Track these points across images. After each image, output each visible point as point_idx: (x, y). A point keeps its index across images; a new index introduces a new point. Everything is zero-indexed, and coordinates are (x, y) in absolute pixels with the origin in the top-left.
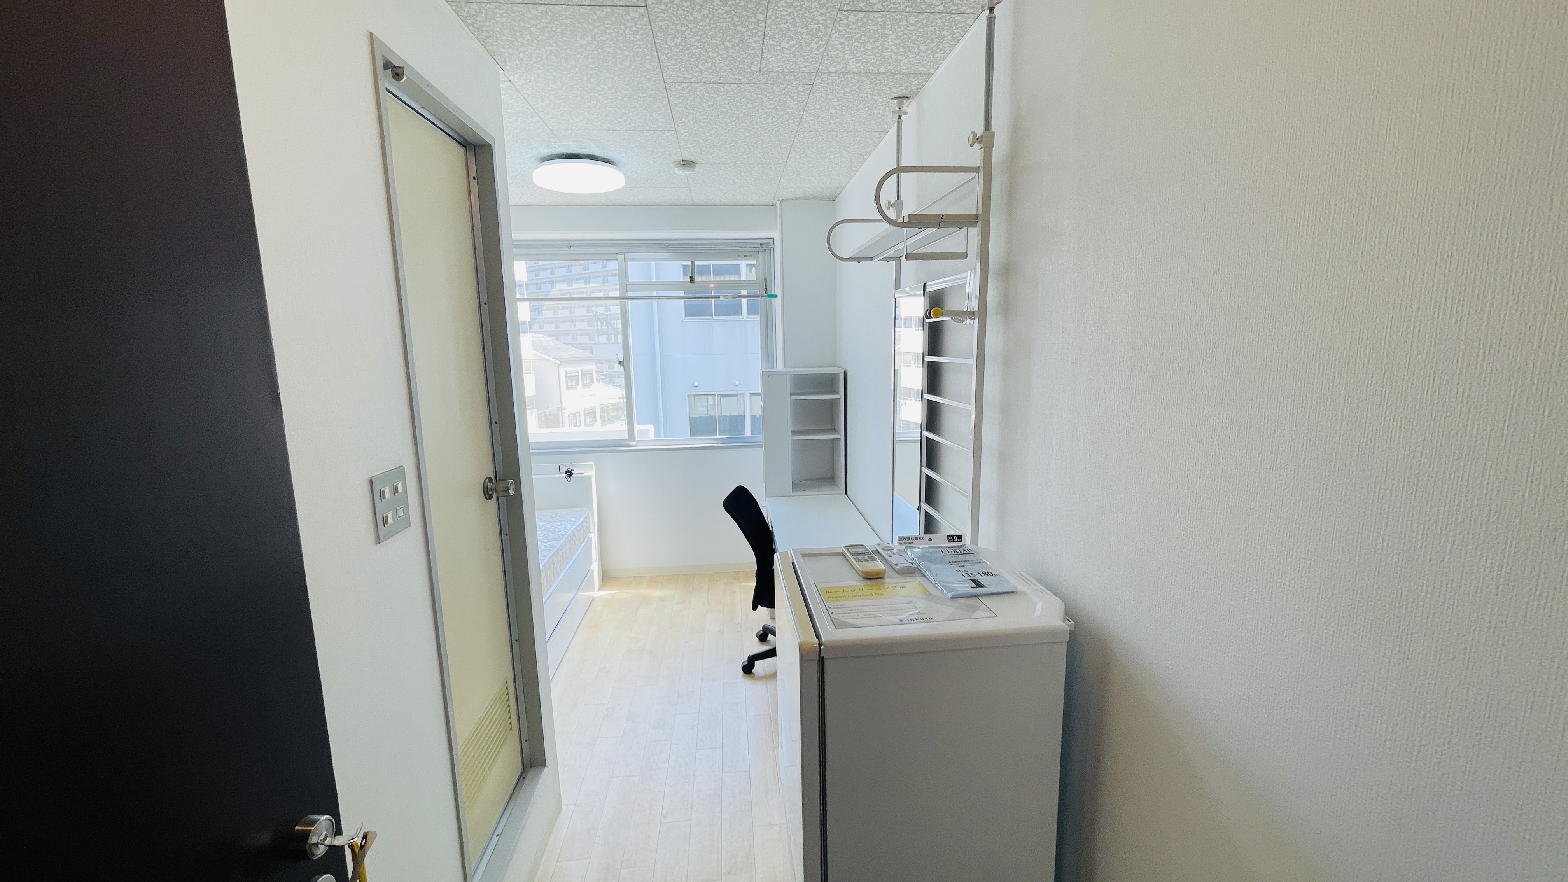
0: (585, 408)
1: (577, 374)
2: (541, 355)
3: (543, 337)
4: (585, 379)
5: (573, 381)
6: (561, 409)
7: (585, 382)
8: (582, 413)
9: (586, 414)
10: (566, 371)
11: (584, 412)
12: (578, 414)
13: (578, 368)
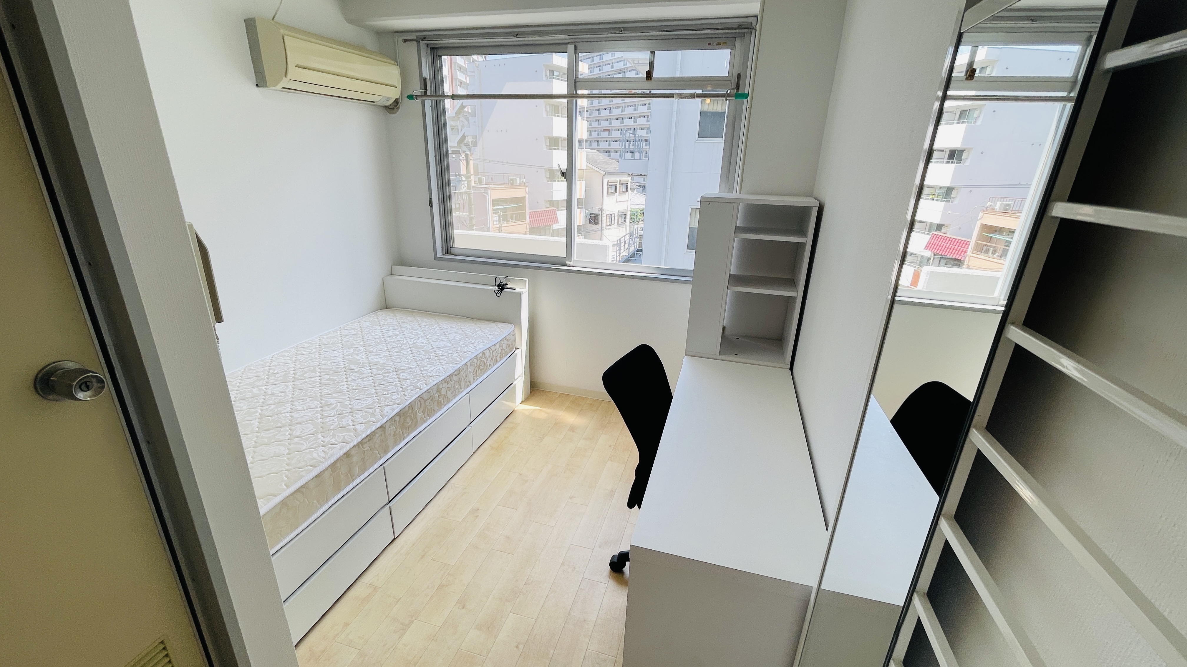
0: (619, 211)
1: (616, 183)
2: (591, 166)
3: (596, 152)
4: (621, 187)
5: (614, 188)
6: (602, 210)
7: (621, 190)
8: (616, 214)
9: (620, 216)
10: (608, 181)
11: (618, 215)
12: (613, 215)
13: (617, 179)
